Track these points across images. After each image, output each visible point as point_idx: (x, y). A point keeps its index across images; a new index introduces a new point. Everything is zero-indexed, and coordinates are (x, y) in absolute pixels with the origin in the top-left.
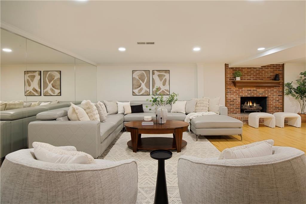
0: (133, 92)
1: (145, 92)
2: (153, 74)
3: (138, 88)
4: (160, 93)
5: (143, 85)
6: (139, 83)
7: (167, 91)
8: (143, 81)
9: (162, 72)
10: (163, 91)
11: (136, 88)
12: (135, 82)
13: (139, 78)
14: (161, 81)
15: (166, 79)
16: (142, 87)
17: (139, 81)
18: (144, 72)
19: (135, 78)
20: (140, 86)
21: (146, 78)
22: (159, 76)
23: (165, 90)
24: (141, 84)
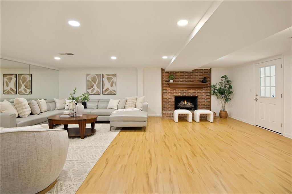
0: (87, 92)
1: (97, 92)
2: (103, 77)
3: (91, 88)
4: (108, 93)
5: (95, 86)
6: (92, 85)
7: (114, 91)
8: (95, 83)
9: (110, 75)
10: (111, 91)
11: (89, 89)
12: (89, 83)
13: (92, 80)
14: (109, 82)
15: (113, 81)
16: (94, 88)
17: (92, 83)
18: (96, 75)
19: (88, 80)
20: (93, 87)
21: (98, 80)
22: (108, 78)
23: (113, 90)
24: (93, 85)
